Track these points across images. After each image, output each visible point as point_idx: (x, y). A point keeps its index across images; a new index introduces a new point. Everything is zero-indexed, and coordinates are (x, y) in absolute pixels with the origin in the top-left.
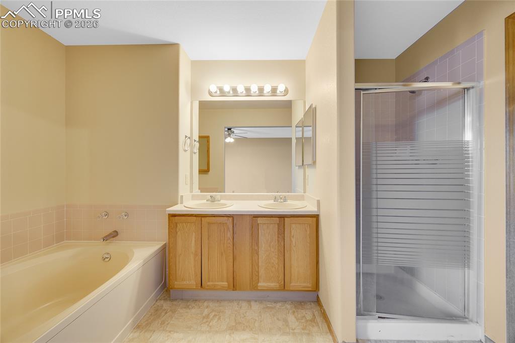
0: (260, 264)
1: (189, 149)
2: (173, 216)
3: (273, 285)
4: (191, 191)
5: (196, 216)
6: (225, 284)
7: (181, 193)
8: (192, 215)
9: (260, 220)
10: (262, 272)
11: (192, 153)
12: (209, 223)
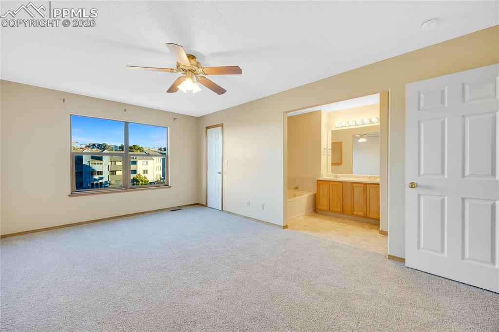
0: (355, 203)
1: (326, 154)
2: (318, 181)
3: (361, 214)
4: (327, 173)
5: (328, 181)
6: (339, 210)
7: (322, 173)
8: (325, 181)
9: (354, 185)
10: (356, 207)
11: (328, 155)
12: (332, 185)
